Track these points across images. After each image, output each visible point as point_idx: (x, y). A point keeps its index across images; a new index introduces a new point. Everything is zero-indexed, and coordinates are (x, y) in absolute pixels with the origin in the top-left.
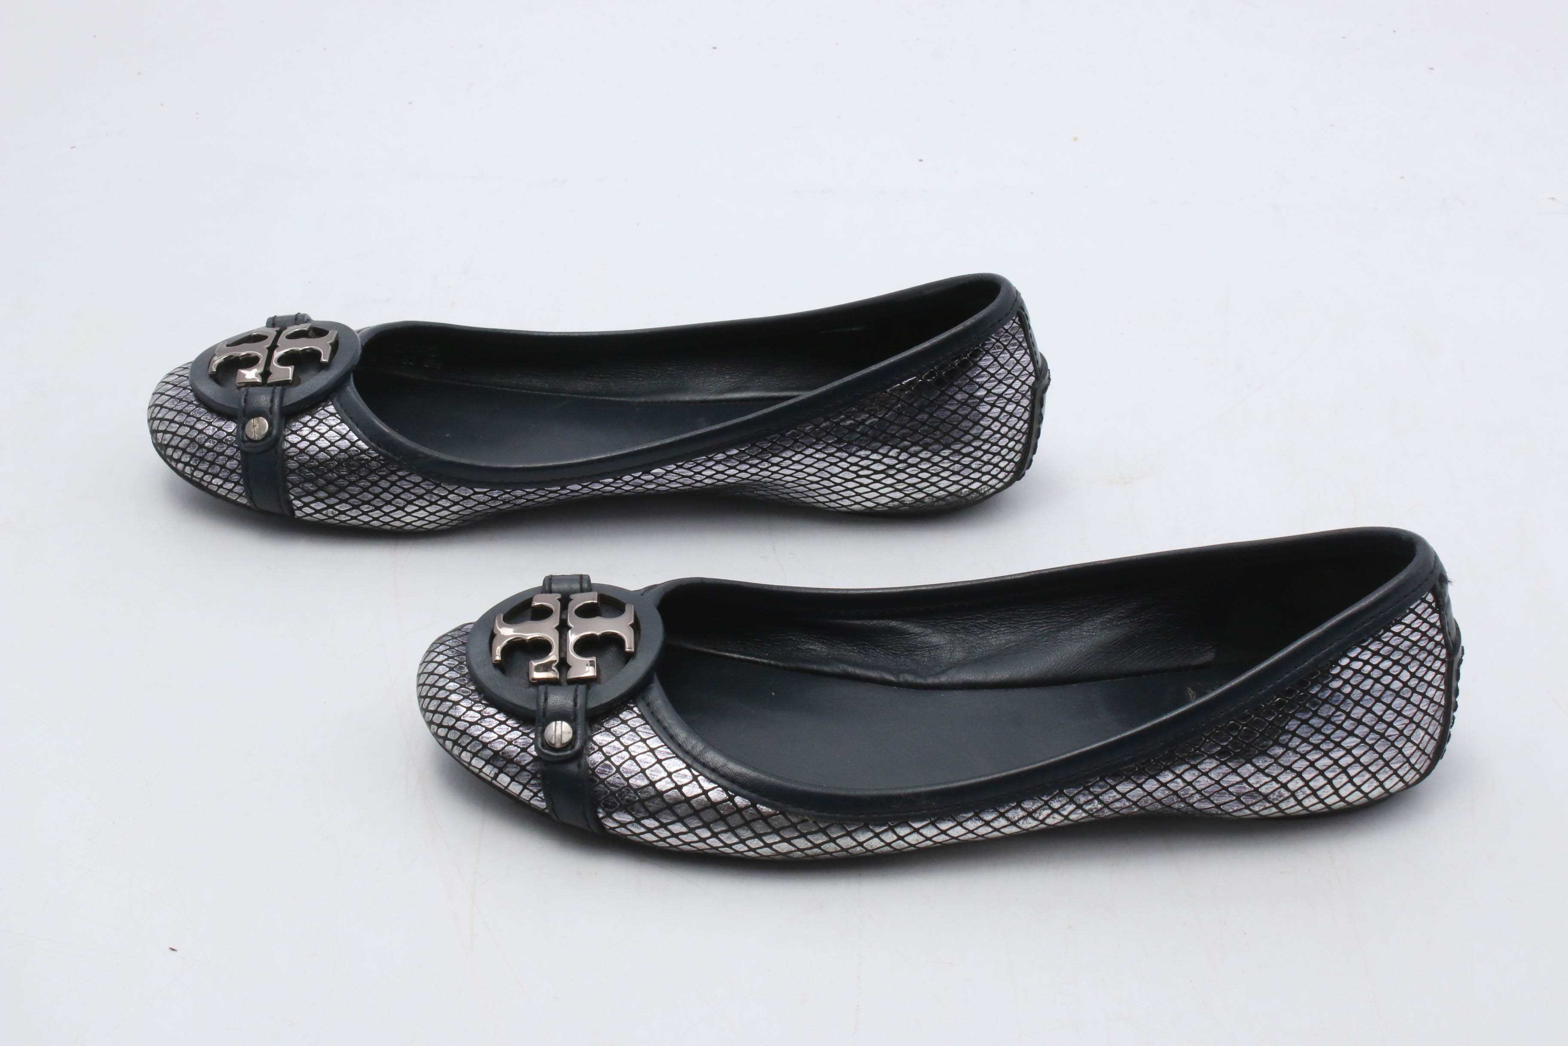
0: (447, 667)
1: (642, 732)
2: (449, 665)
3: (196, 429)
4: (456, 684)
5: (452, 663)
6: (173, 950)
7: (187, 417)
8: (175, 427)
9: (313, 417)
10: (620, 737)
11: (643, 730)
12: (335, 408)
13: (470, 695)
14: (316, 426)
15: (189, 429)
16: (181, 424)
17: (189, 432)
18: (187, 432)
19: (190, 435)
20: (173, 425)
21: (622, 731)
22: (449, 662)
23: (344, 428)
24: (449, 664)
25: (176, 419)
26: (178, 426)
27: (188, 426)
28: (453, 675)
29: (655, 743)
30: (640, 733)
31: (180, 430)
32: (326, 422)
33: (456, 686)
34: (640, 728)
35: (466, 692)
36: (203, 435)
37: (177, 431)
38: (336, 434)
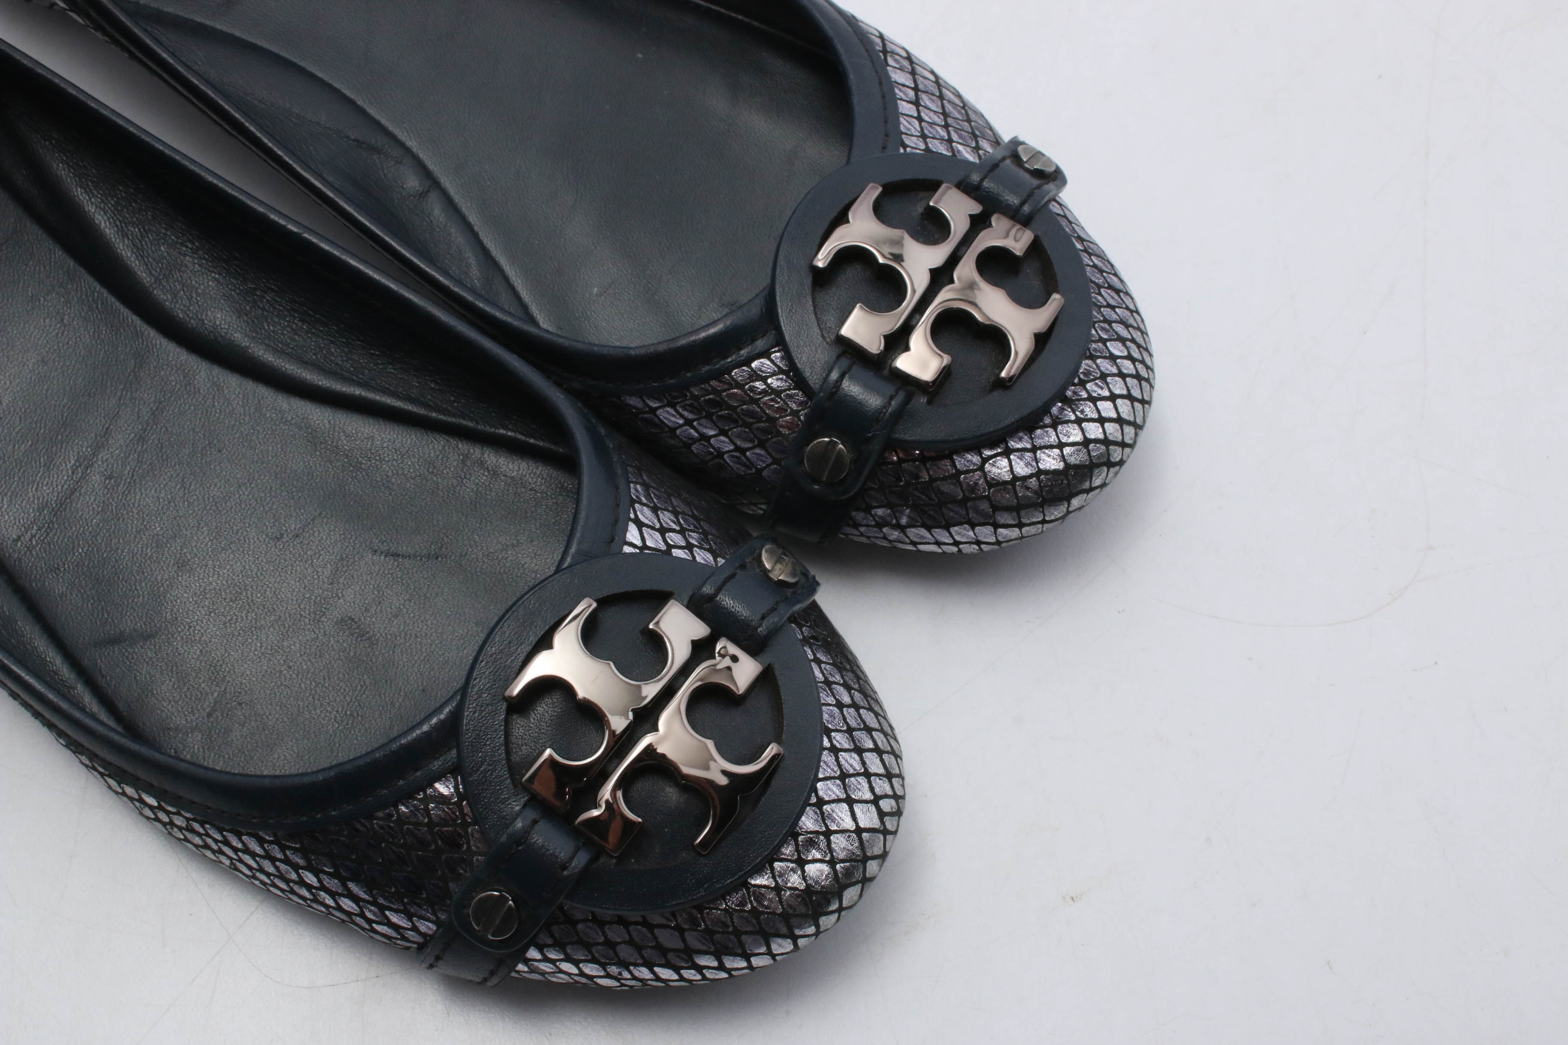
0: (1107, 384)
1: (915, 128)
2: (1104, 386)
4: (1111, 349)
5: (1096, 389)
10: (946, 141)
11: (913, 129)
12: (625, 530)
13: (1100, 321)
21: (939, 145)
22: (1100, 391)
24: (1102, 388)
28: (1105, 365)
29: (906, 108)
30: (919, 129)
33: (1112, 345)
34: (914, 134)
35: (1103, 329)
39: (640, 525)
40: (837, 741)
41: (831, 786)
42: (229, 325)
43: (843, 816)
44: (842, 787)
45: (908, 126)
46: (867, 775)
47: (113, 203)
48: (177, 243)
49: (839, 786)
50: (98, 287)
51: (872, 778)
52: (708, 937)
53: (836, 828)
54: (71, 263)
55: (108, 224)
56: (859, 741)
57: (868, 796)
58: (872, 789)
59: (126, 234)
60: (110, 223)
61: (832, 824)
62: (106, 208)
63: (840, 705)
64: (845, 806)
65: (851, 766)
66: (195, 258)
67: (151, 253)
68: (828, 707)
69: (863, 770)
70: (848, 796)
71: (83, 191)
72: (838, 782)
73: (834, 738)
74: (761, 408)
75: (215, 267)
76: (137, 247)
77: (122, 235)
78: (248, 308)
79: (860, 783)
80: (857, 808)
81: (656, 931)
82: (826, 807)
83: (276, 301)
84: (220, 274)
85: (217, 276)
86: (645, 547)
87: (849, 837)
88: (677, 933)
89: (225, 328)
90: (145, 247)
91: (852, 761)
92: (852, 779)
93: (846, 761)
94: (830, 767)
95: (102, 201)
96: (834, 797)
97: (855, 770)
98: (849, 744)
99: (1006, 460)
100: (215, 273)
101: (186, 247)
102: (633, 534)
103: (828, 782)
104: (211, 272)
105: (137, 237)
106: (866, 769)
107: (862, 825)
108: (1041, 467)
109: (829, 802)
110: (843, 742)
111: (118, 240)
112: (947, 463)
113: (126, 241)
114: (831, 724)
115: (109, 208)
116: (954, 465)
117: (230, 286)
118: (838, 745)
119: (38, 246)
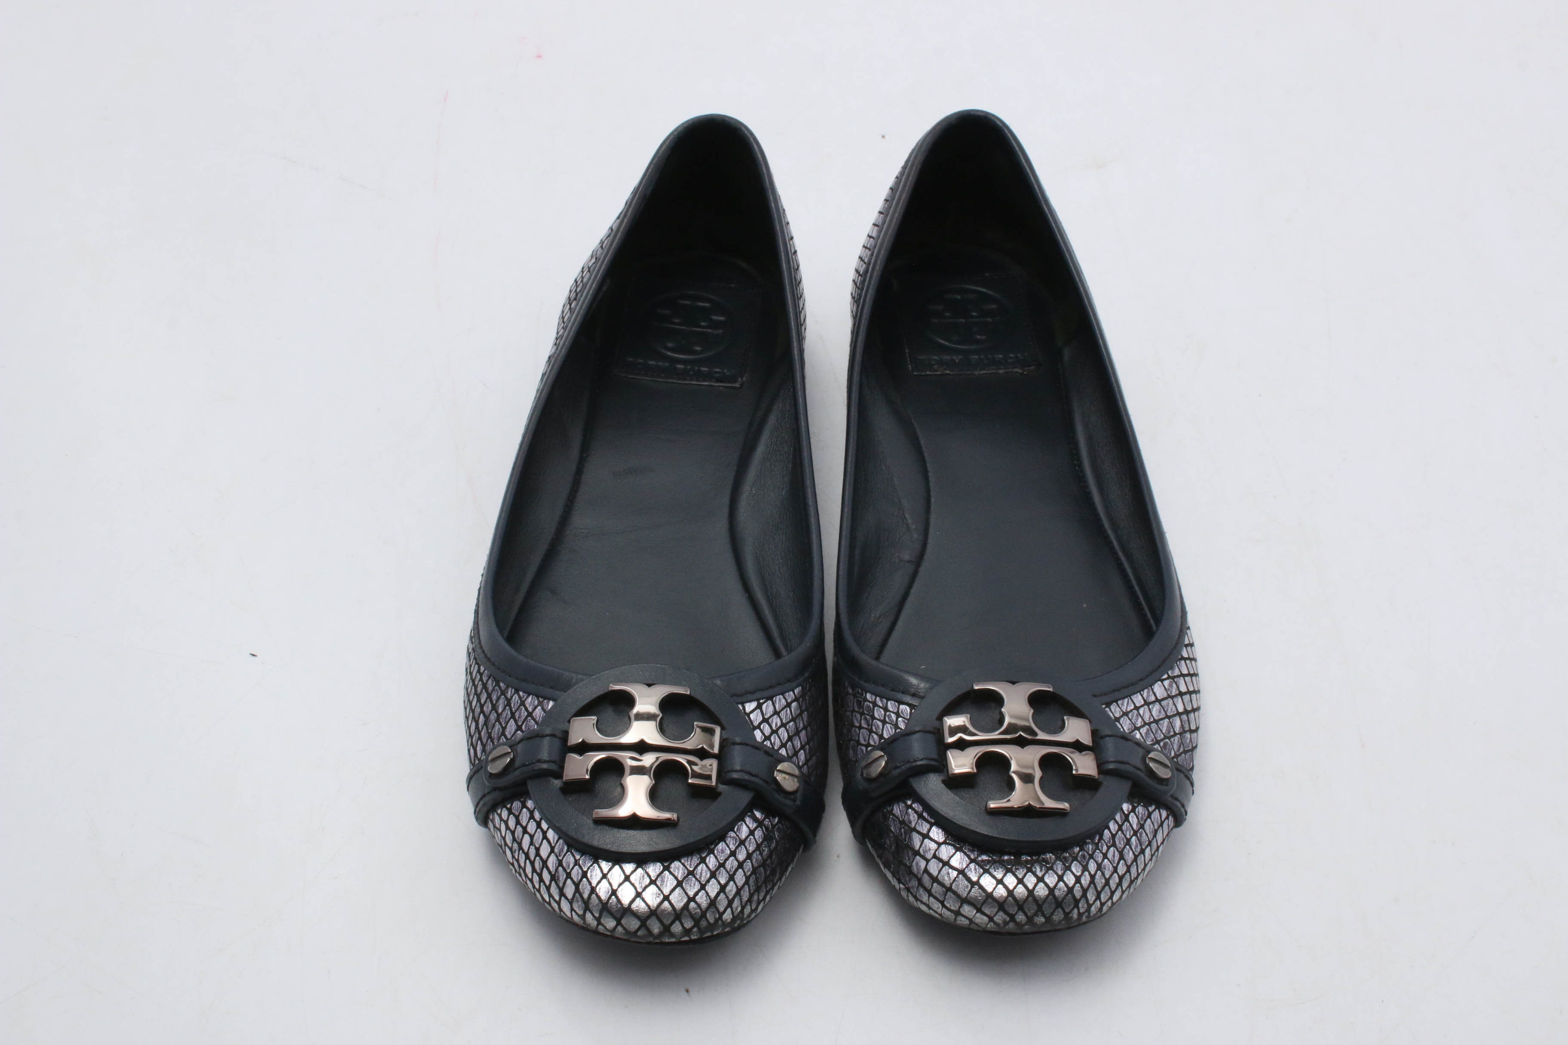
1: (1127, 708)
3: (744, 861)
5: (1039, 869)
6: (254, 655)
7: (725, 868)
8: (732, 887)
9: (759, 727)
11: (1125, 707)
12: (750, 701)
14: (771, 727)
15: (740, 870)
16: (732, 878)
17: (744, 872)
18: (743, 873)
19: (749, 871)
20: (728, 889)
22: (1039, 872)
23: (780, 701)
24: (1042, 872)
25: (723, 882)
26: (732, 883)
27: (736, 870)
30: (1128, 711)
31: (737, 881)
32: (769, 715)
34: (1123, 710)
36: (755, 855)
37: (737, 886)
38: (785, 710)
39: (759, 706)
40: (709, 860)
41: (681, 869)
43: (668, 884)
44: (685, 875)
45: (1127, 705)
46: (703, 887)
49: (684, 874)
51: (703, 891)
52: (557, 865)
53: (659, 885)
56: (720, 873)
57: (691, 894)
58: (696, 894)
61: (660, 881)
63: (733, 854)
64: (675, 882)
65: (701, 874)
68: (727, 847)
69: (703, 883)
70: (682, 882)
72: (686, 871)
73: (710, 857)
74: (872, 724)
79: (695, 885)
80: (678, 890)
81: (545, 841)
82: (666, 872)
86: (748, 715)
87: (659, 894)
88: (550, 850)
91: (704, 874)
92: (694, 879)
93: (702, 870)
94: (691, 862)
96: (676, 874)
97: (700, 878)
98: (713, 868)
99: (954, 851)
102: (750, 706)
103: (682, 866)
106: (705, 885)
107: (671, 897)
108: (966, 870)
109: (671, 873)
110: (711, 863)
112: (928, 826)
114: (717, 852)
116: (929, 830)
118: (707, 861)
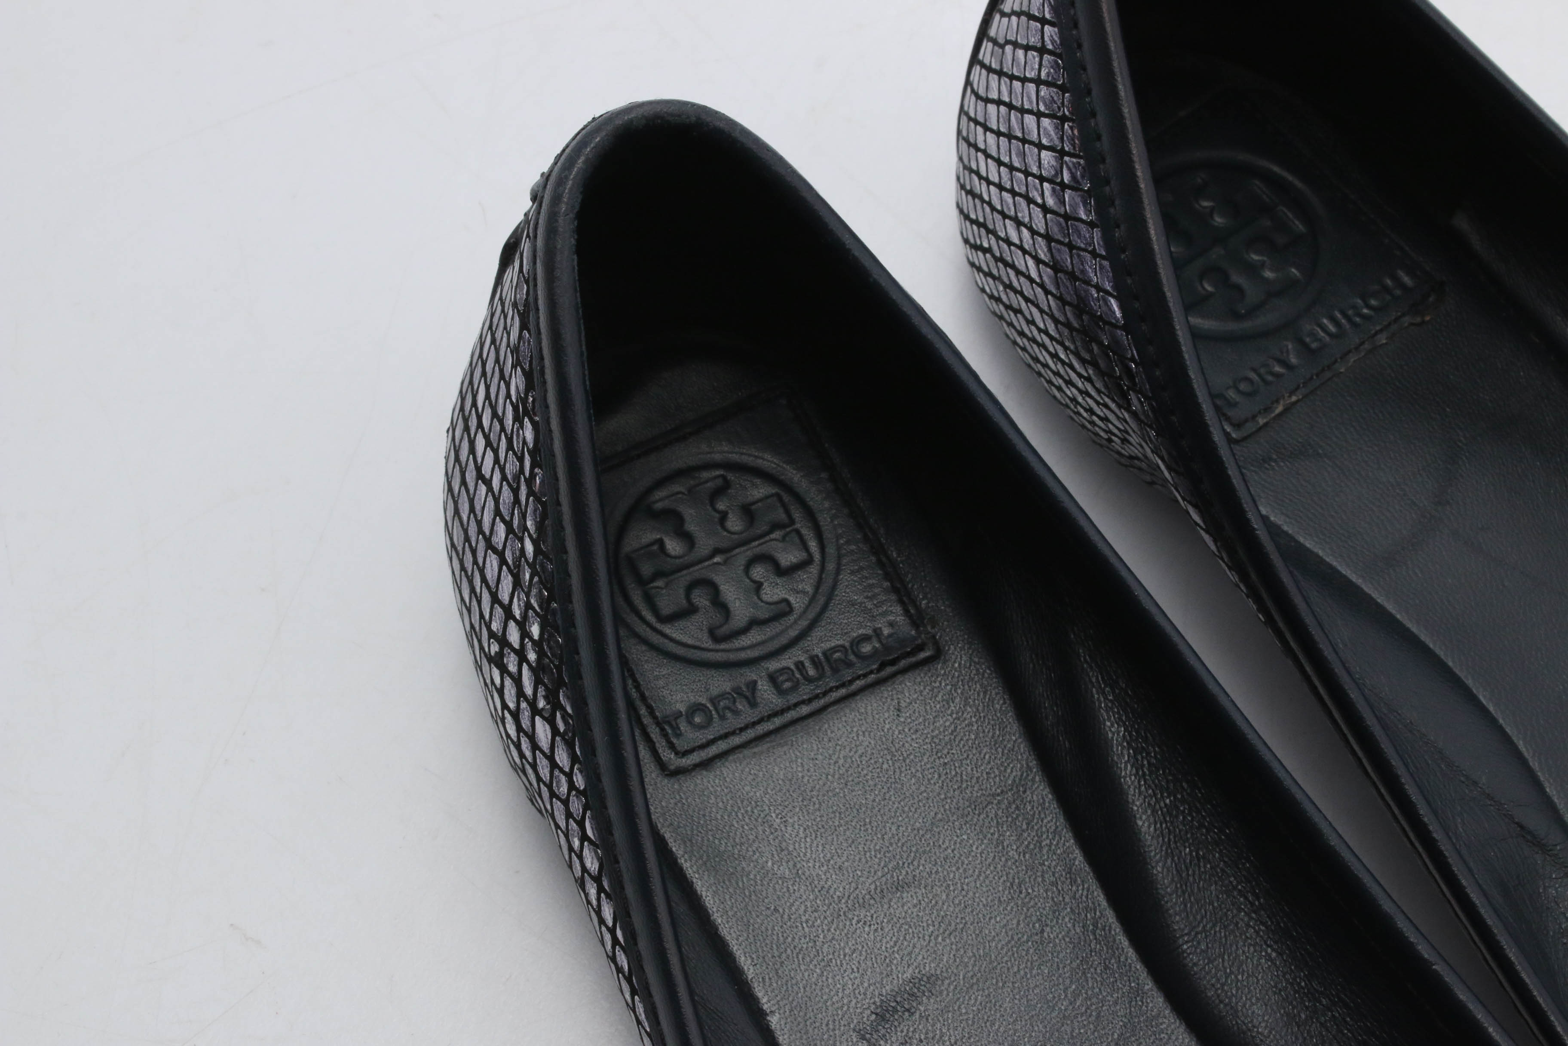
42: (1270, 1032)
47: (1168, 801)
48: (1235, 888)
50: (1104, 903)
54: (1078, 856)
55: (1152, 829)
59: (1172, 853)
60: (1155, 830)
62: (1157, 807)
66: (1253, 918)
67: (1196, 890)
71: (1134, 771)
75: (1276, 942)
76: (1181, 876)
77: (1166, 852)
78: (1303, 1016)
83: (1346, 1022)
84: (1280, 954)
85: (1274, 955)
89: (1261, 1034)
90: (1191, 879)
95: (1155, 794)
100: (1273, 950)
101: (1246, 898)
104: (1268, 946)
105: (1184, 861)
111: (1158, 857)
113: (1169, 861)
115: (1161, 808)
117: (1288, 976)
119: (1043, 816)
